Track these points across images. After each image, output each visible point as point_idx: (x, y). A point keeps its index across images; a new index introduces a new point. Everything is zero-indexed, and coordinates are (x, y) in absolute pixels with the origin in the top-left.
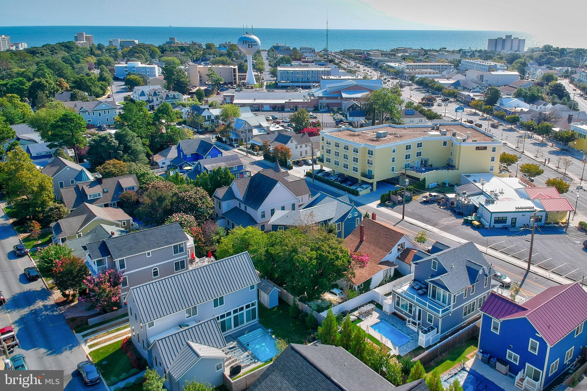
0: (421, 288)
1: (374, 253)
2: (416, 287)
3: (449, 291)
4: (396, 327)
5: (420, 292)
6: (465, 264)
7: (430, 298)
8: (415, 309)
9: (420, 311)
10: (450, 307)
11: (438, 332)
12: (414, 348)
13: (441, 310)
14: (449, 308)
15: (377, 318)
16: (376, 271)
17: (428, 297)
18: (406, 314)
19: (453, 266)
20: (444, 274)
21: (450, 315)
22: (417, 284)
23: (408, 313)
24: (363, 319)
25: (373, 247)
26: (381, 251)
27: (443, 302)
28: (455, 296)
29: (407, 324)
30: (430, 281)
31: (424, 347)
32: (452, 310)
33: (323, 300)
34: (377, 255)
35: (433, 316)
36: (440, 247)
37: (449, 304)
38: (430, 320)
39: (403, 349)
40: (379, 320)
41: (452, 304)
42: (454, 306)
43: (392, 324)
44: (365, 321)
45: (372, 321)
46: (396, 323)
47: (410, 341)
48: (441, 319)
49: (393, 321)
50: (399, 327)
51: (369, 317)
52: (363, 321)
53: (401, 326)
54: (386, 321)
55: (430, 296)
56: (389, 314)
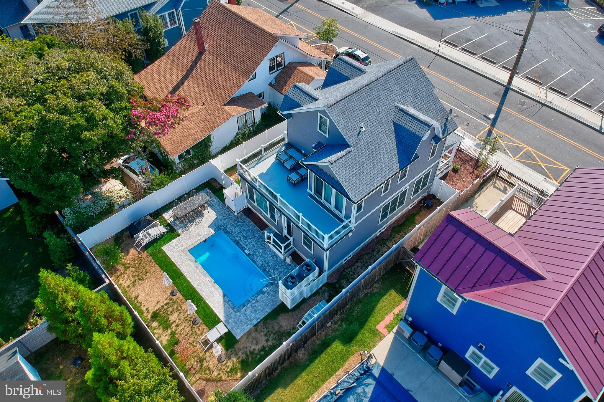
1: (220, 80)
2: (288, 165)
3: (347, 196)
4: (243, 249)
5: (294, 177)
6: (392, 117)
7: (312, 193)
8: (280, 218)
9: (289, 223)
10: (350, 222)
11: (321, 272)
12: (269, 311)
13: (326, 236)
14: (347, 225)
15: (210, 227)
16: (218, 121)
17: (309, 191)
18: (265, 217)
19: (364, 129)
20: (340, 155)
21: (351, 234)
22: (291, 157)
23: (269, 216)
24: (180, 231)
25: (220, 66)
26: (234, 75)
27: (336, 207)
29: (267, 240)
30: (309, 167)
31: (289, 306)
32: (353, 225)
33: (97, 196)
34: (227, 84)
35: (313, 242)
36: (345, 72)
37: (348, 217)
38: (308, 245)
39: (245, 315)
40: (212, 232)
41: (354, 215)
42: (359, 218)
43: (237, 243)
44: (183, 236)
45: (198, 234)
46: (245, 238)
47: (265, 289)
48: (328, 252)
49: (241, 232)
50: (249, 249)
51: (193, 226)
52: (179, 235)
53: (254, 246)
54: (226, 232)
55: (311, 190)
56: (236, 214)
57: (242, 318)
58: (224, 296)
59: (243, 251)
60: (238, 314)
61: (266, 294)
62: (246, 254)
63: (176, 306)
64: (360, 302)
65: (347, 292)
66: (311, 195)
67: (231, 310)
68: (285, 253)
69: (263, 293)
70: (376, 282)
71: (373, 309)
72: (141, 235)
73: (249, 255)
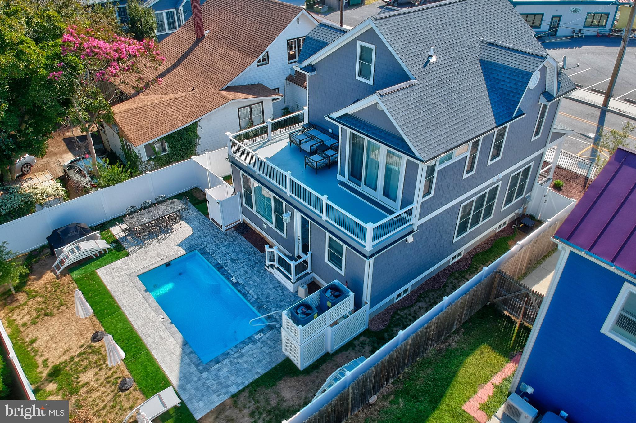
0: (320, 149)
2: (306, 147)
3: (408, 151)
4: (228, 277)
5: (317, 160)
6: (477, 53)
7: (345, 179)
8: (291, 218)
9: (304, 223)
10: (410, 212)
11: (358, 305)
12: (261, 371)
13: (370, 227)
14: (406, 216)
15: (180, 245)
17: (339, 177)
18: (268, 230)
19: (433, 59)
20: (396, 87)
21: (410, 239)
22: (312, 137)
23: (273, 226)
24: (130, 249)
27: (386, 193)
28: (431, 170)
29: (268, 263)
30: (341, 119)
31: (300, 363)
32: (416, 221)
33: (11, 192)
35: (345, 246)
37: (407, 201)
38: (336, 259)
39: (217, 377)
40: (183, 252)
41: (419, 199)
42: (425, 209)
43: (220, 268)
44: (134, 256)
45: (159, 255)
46: (233, 261)
47: (259, 336)
48: (372, 260)
49: (228, 253)
50: (238, 277)
51: (154, 243)
52: (128, 254)
53: (246, 272)
54: (204, 253)
55: (343, 174)
56: (223, 230)
57: (210, 382)
58: (185, 344)
59: (228, 279)
60: (205, 375)
61: (259, 344)
62: (233, 284)
63: (96, 357)
64: (428, 363)
65: (407, 337)
66: (343, 184)
67: (193, 369)
68: (298, 280)
69: (254, 342)
70: (454, 333)
71: (453, 375)
72: (66, 249)
73: (236, 285)
